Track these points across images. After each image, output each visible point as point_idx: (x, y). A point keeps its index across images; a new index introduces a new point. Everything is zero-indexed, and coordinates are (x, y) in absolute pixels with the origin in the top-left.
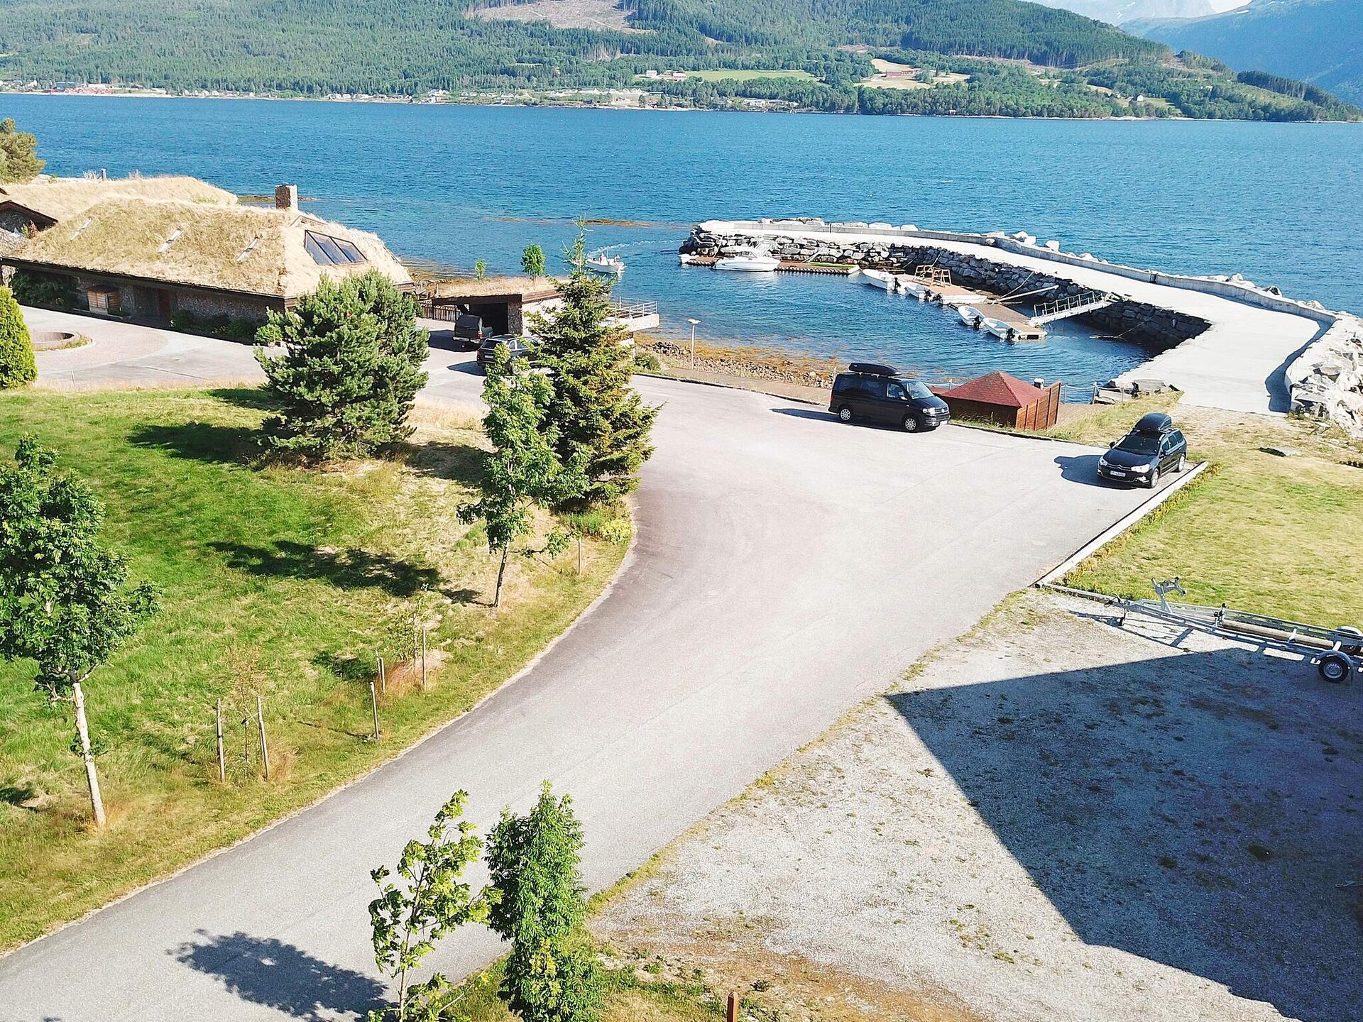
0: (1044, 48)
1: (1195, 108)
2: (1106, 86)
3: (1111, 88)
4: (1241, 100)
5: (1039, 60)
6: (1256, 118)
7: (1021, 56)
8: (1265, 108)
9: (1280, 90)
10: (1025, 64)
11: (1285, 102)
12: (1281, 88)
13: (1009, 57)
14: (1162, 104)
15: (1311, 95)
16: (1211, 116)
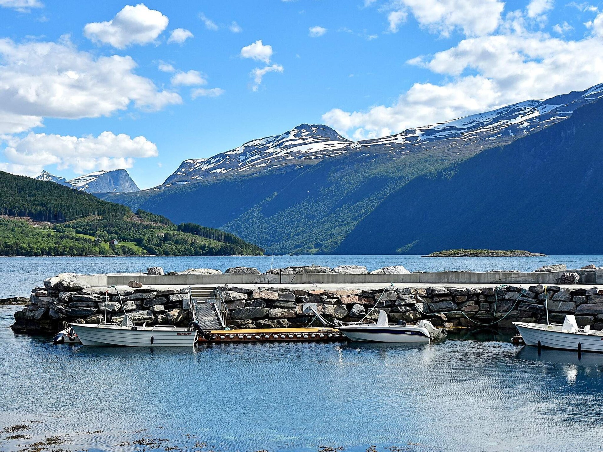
0: (40, 208)
1: (156, 249)
2: (90, 234)
3: (93, 235)
4: (185, 242)
5: (37, 217)
6: (197, 254)
7: (21, 214)
8: (203, 248)
9: (208, 236)
10: (25, 220)
11: (215, 244)
12: (207, 235)
13: (14, 215)
14: (133, 246)
15: (228, 238)
16: (167, 254)
